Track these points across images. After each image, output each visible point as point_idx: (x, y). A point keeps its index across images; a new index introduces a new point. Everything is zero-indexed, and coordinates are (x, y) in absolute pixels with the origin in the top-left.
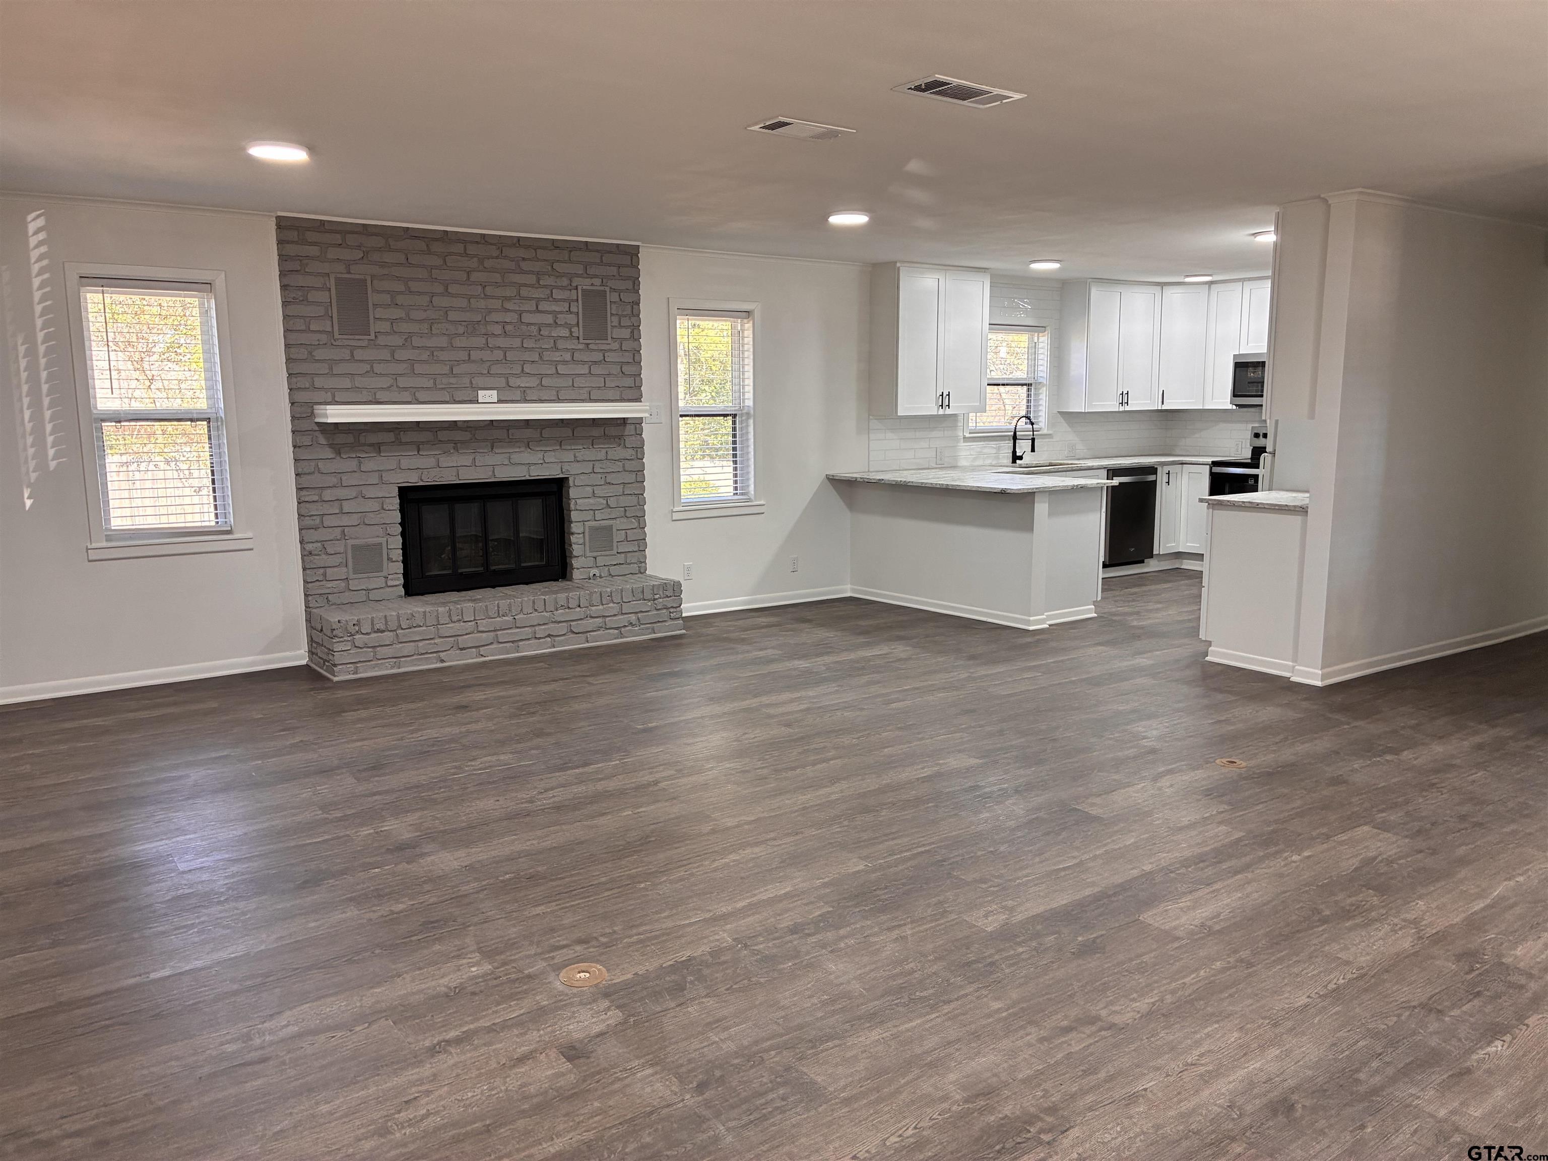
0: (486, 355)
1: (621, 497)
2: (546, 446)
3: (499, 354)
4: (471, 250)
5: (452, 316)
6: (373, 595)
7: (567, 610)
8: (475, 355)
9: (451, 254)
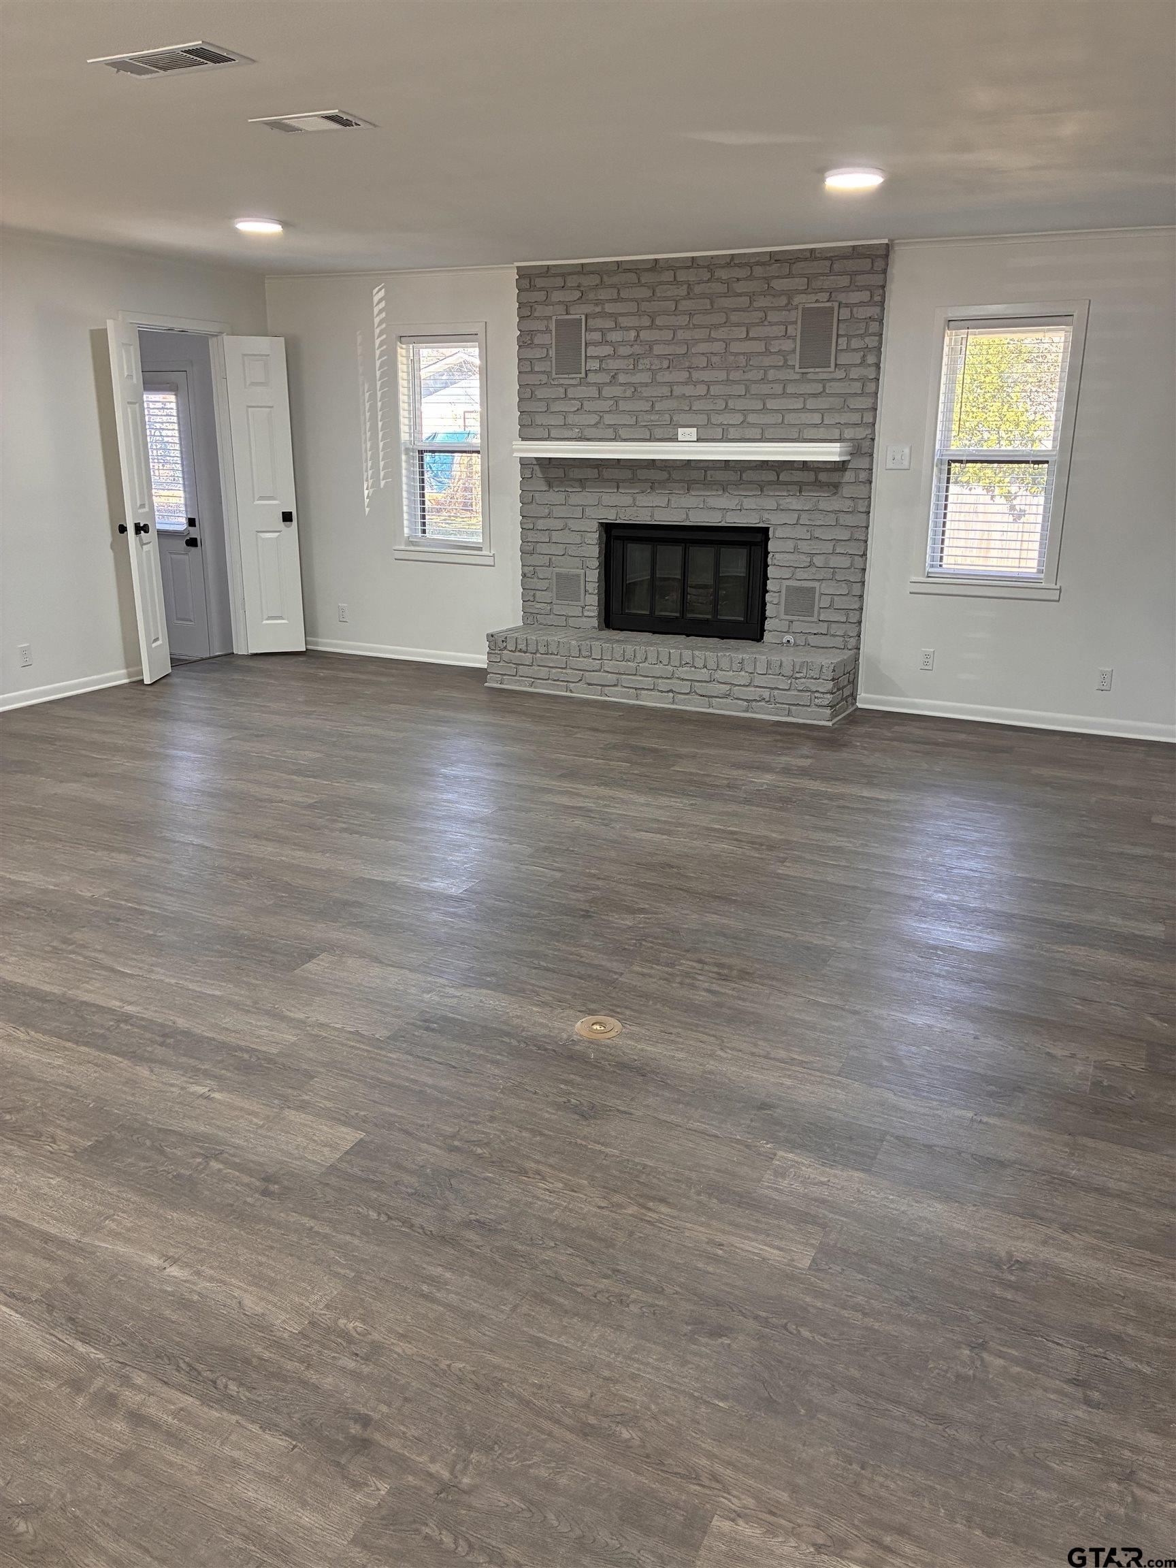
0: (688, 390)
1: (830, 556)
2: (746, 490)
3: (702, 390)
4: (682, 276)
5: (658, 349)
6: (571, 622)
7: (693, 669)
8: (678, 390)
9: (661, 283)
